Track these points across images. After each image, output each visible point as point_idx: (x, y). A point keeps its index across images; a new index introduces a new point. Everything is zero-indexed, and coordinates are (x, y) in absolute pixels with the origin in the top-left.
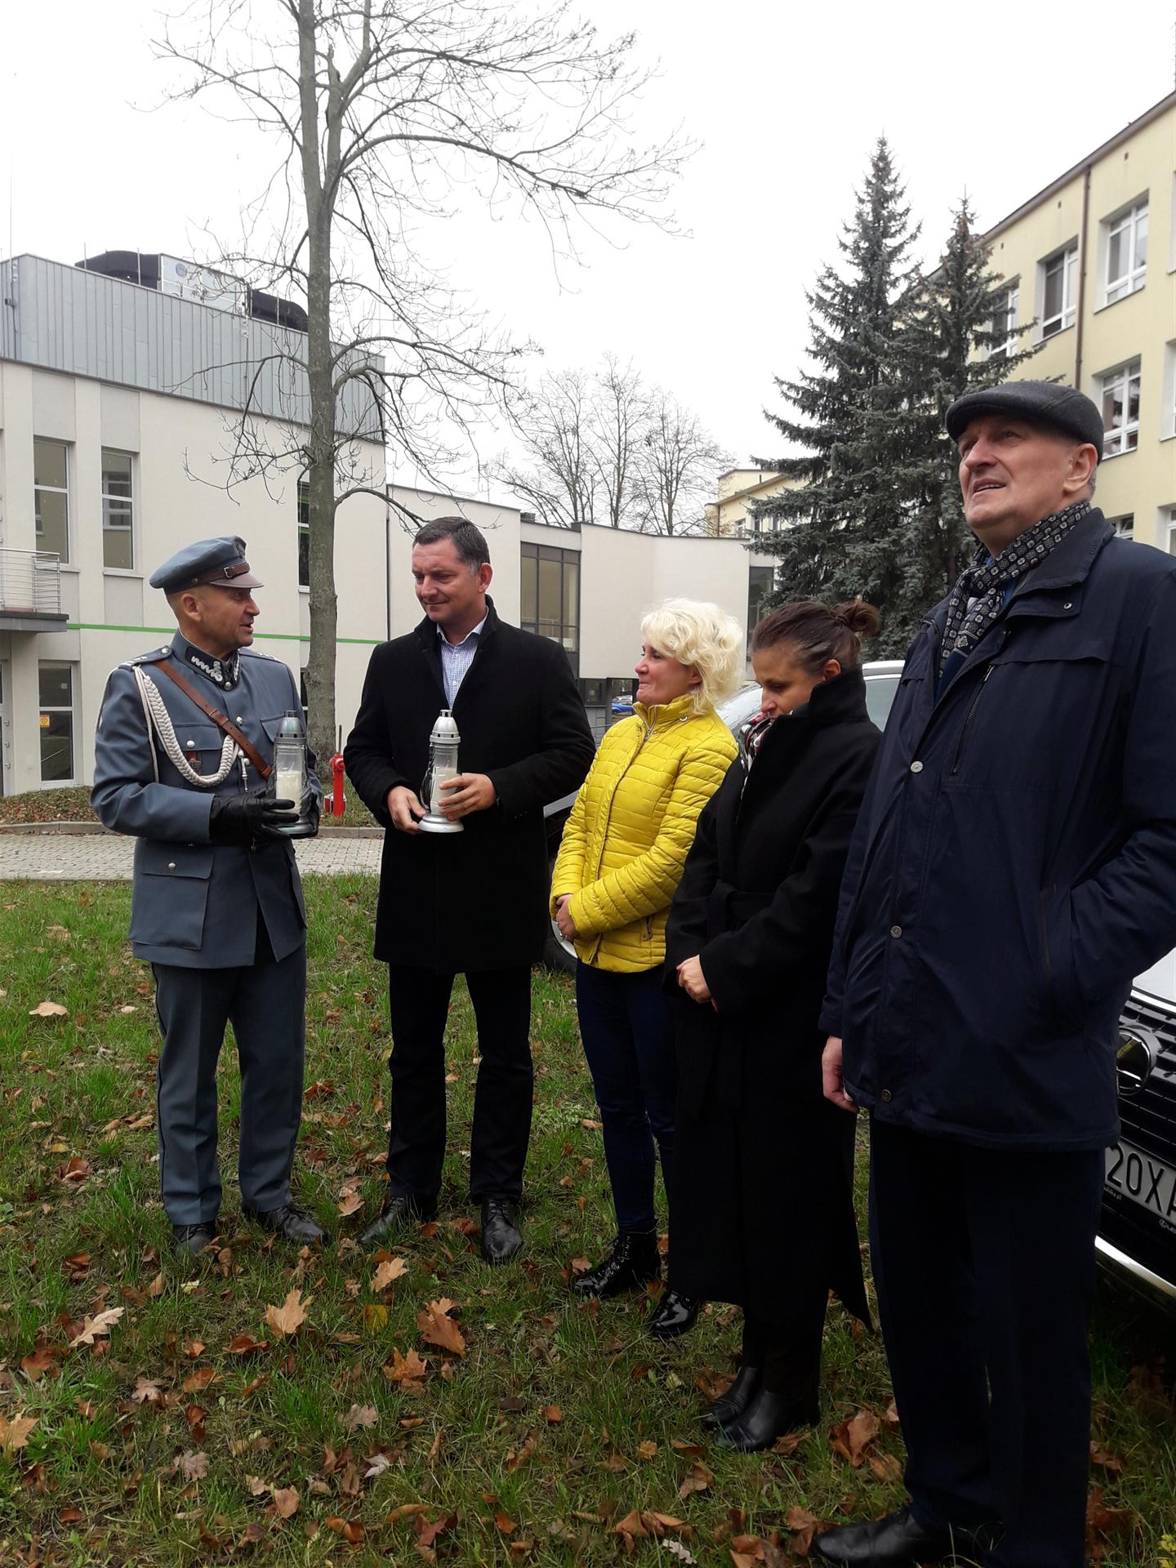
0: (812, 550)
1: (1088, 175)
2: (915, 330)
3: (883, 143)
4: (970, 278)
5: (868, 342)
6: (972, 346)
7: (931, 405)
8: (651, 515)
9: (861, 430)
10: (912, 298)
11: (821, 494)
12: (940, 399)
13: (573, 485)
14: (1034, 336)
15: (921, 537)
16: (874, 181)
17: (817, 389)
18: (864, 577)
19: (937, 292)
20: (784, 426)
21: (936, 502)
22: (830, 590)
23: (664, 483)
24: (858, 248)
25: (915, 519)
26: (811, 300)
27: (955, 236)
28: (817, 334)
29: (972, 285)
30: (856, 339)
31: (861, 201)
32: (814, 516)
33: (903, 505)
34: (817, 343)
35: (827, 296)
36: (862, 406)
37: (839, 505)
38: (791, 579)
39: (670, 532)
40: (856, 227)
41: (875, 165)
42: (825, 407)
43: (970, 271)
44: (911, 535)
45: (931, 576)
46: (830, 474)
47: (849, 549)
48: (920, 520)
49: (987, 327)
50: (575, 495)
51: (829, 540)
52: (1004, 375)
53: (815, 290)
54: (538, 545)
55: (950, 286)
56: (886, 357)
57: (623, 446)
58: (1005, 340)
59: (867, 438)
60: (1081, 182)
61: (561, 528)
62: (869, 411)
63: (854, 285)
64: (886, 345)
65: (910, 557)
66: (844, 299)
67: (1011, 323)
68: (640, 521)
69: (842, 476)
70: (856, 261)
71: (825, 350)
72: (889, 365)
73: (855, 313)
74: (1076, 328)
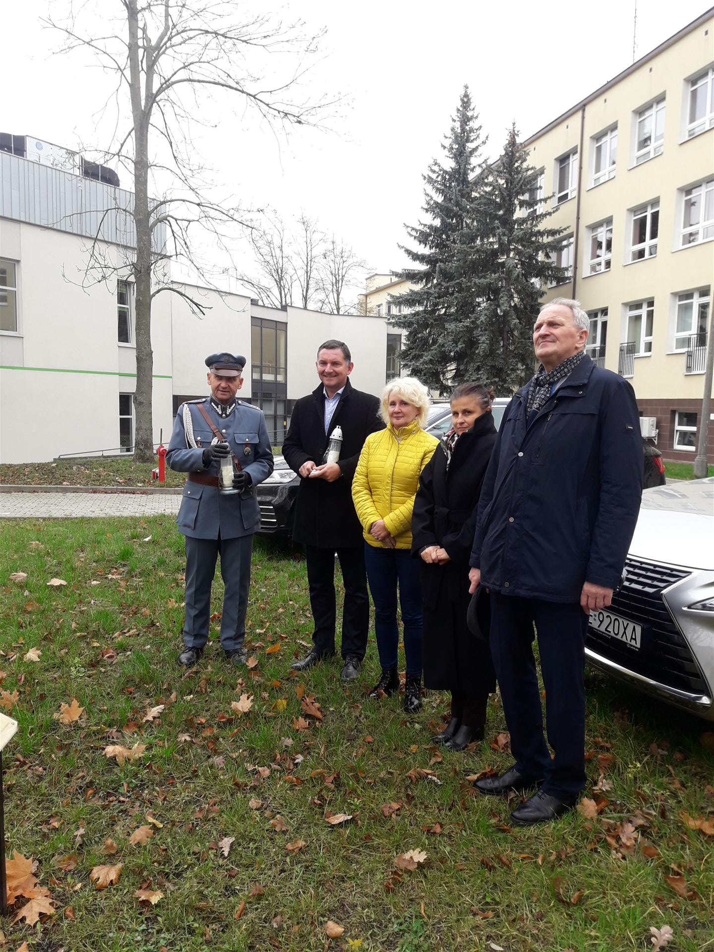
0: (426, 326)
1: (584, 110)
2: (485, 198)
3: (466, 87)
4: (517, 168)
5: (457, 204)
6: (518, 208)
7: (494, 242)
8: (327, 301)
9: (453, 256)
10: (483, 179)
11: (431, 293)
12: (500, 239)
13: (279, 282)
14: (553, 202)
15: (488, 319)
16: (461, 109)
17: (428, 231)
18: (456, 342)
19: (498, 176)
20: (409, 252)
21: (496, 299)
22: (436, 350)
23: (334, 281)
24: (452, 148)
25: (485, 309)
26: (425, 178)
27: (509, 144)
28: (428, 198)
29: (518, 173)
30: (450, 202)
31: (454, 121)
32: (426, 306)
33: (477, 300)
34: (428, 204)
35: (434, 176)
36: (454, 242)
37: (441, 300)
38: (414, 342)
39: (338, 312)
40: (451, 136)
41: (462, 100)
42: (432, 242)
43: (517, 165)
44: (482, 318)
45: (493, 342)
46: (435, 281)
47: (447, 326)
48: (488, 309)
49: (526, 197)
50: (280, 288)
51: (435, 320)
52: (536, 226)
53: (427, 172)
54: (262, 319)
55: (505, 173)
56: (468, 213)
57: (309, 259)
58: (537, 204)
59: (457, 261)
60: (580, 114)
61: (273, 308)
62: (458, 246)
63: (449, 170)
64: (468, 207)
65: (481, 331)
66: (444, 178)
67: (540, 195)
68: (320, 304)
69: (443, 283)
70: (451, 156)
71: (433, 208)
72: (470, 218)
73: (450, 187)
74: (576, 199)
